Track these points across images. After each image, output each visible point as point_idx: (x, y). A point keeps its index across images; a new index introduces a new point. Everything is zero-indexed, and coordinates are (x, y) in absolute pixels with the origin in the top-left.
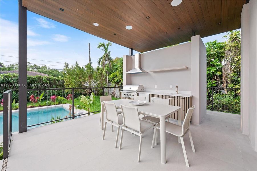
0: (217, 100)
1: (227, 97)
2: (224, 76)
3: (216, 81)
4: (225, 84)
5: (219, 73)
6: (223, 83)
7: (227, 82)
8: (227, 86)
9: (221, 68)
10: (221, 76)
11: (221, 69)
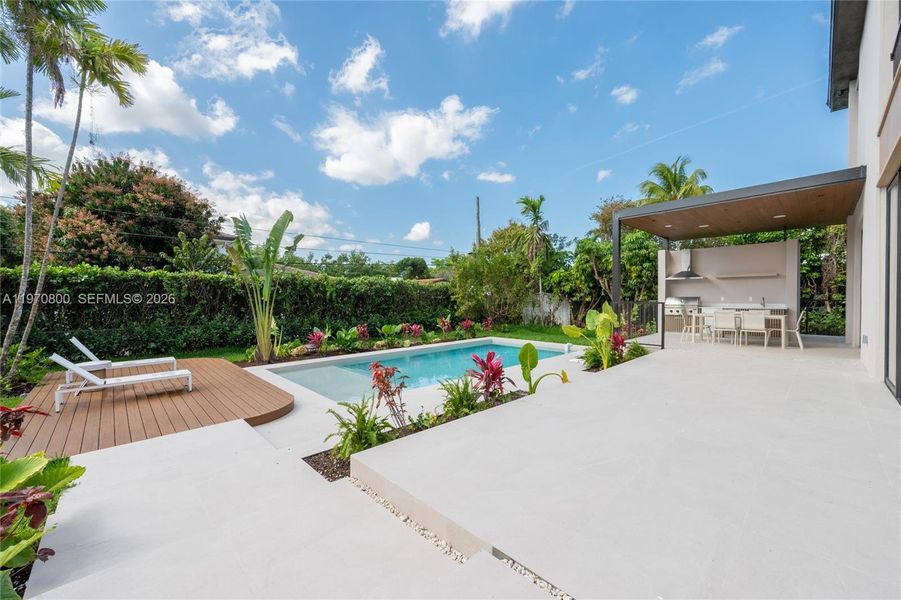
0: (813, 322)
1: (831, 317)
2: (825, 280)
3: (809, 290)
4: (827, 294)
5: (815, 275)
6: (822, 293)
7: (830, 291)
8: (830, 298)
9: (820, 266)
10: (819, 281)
11: (819, 269)
